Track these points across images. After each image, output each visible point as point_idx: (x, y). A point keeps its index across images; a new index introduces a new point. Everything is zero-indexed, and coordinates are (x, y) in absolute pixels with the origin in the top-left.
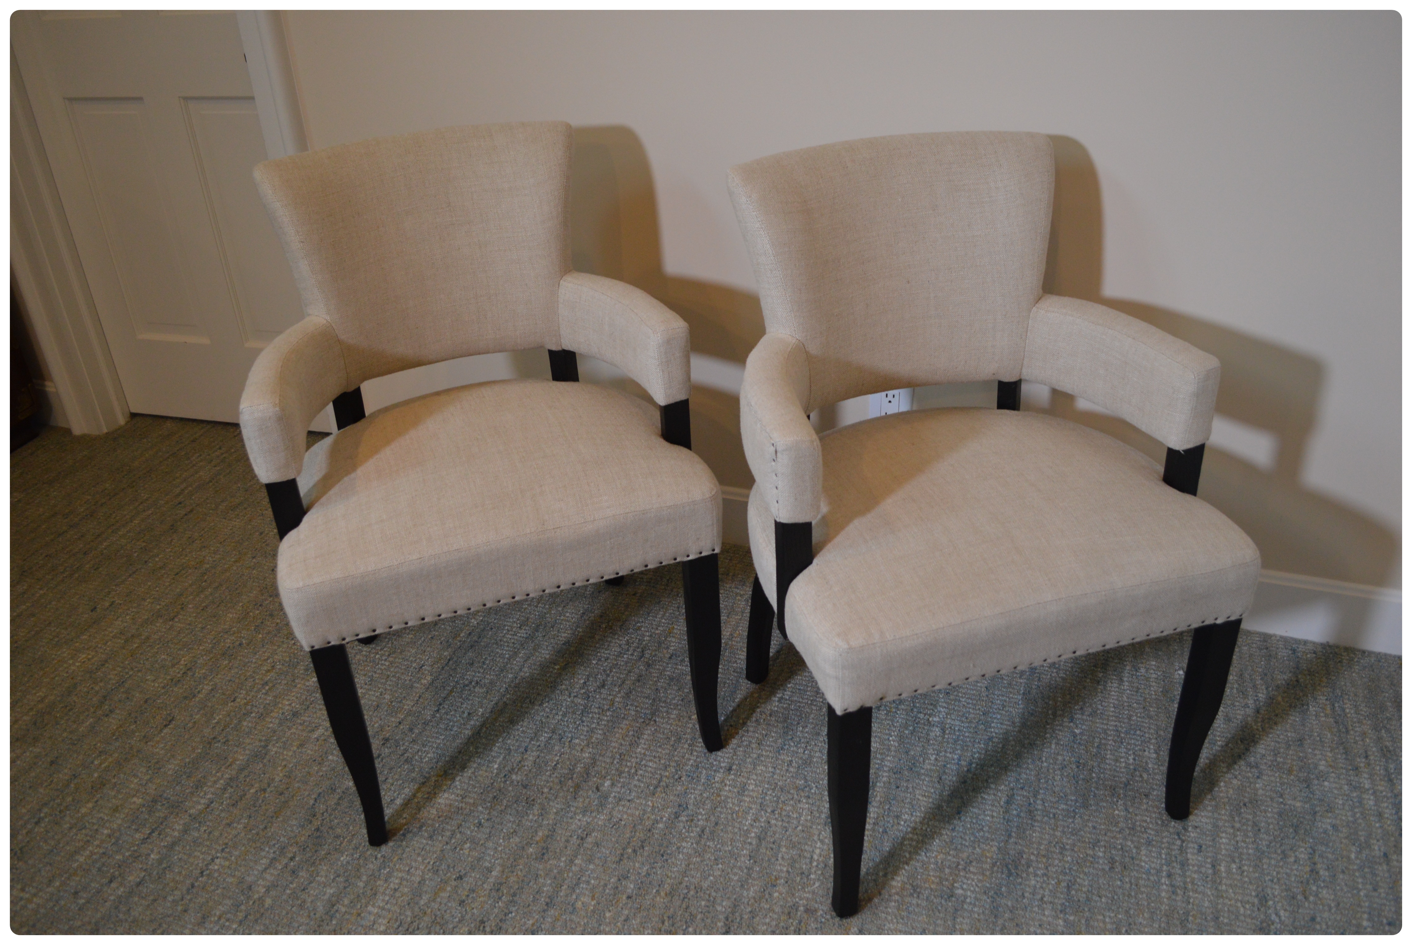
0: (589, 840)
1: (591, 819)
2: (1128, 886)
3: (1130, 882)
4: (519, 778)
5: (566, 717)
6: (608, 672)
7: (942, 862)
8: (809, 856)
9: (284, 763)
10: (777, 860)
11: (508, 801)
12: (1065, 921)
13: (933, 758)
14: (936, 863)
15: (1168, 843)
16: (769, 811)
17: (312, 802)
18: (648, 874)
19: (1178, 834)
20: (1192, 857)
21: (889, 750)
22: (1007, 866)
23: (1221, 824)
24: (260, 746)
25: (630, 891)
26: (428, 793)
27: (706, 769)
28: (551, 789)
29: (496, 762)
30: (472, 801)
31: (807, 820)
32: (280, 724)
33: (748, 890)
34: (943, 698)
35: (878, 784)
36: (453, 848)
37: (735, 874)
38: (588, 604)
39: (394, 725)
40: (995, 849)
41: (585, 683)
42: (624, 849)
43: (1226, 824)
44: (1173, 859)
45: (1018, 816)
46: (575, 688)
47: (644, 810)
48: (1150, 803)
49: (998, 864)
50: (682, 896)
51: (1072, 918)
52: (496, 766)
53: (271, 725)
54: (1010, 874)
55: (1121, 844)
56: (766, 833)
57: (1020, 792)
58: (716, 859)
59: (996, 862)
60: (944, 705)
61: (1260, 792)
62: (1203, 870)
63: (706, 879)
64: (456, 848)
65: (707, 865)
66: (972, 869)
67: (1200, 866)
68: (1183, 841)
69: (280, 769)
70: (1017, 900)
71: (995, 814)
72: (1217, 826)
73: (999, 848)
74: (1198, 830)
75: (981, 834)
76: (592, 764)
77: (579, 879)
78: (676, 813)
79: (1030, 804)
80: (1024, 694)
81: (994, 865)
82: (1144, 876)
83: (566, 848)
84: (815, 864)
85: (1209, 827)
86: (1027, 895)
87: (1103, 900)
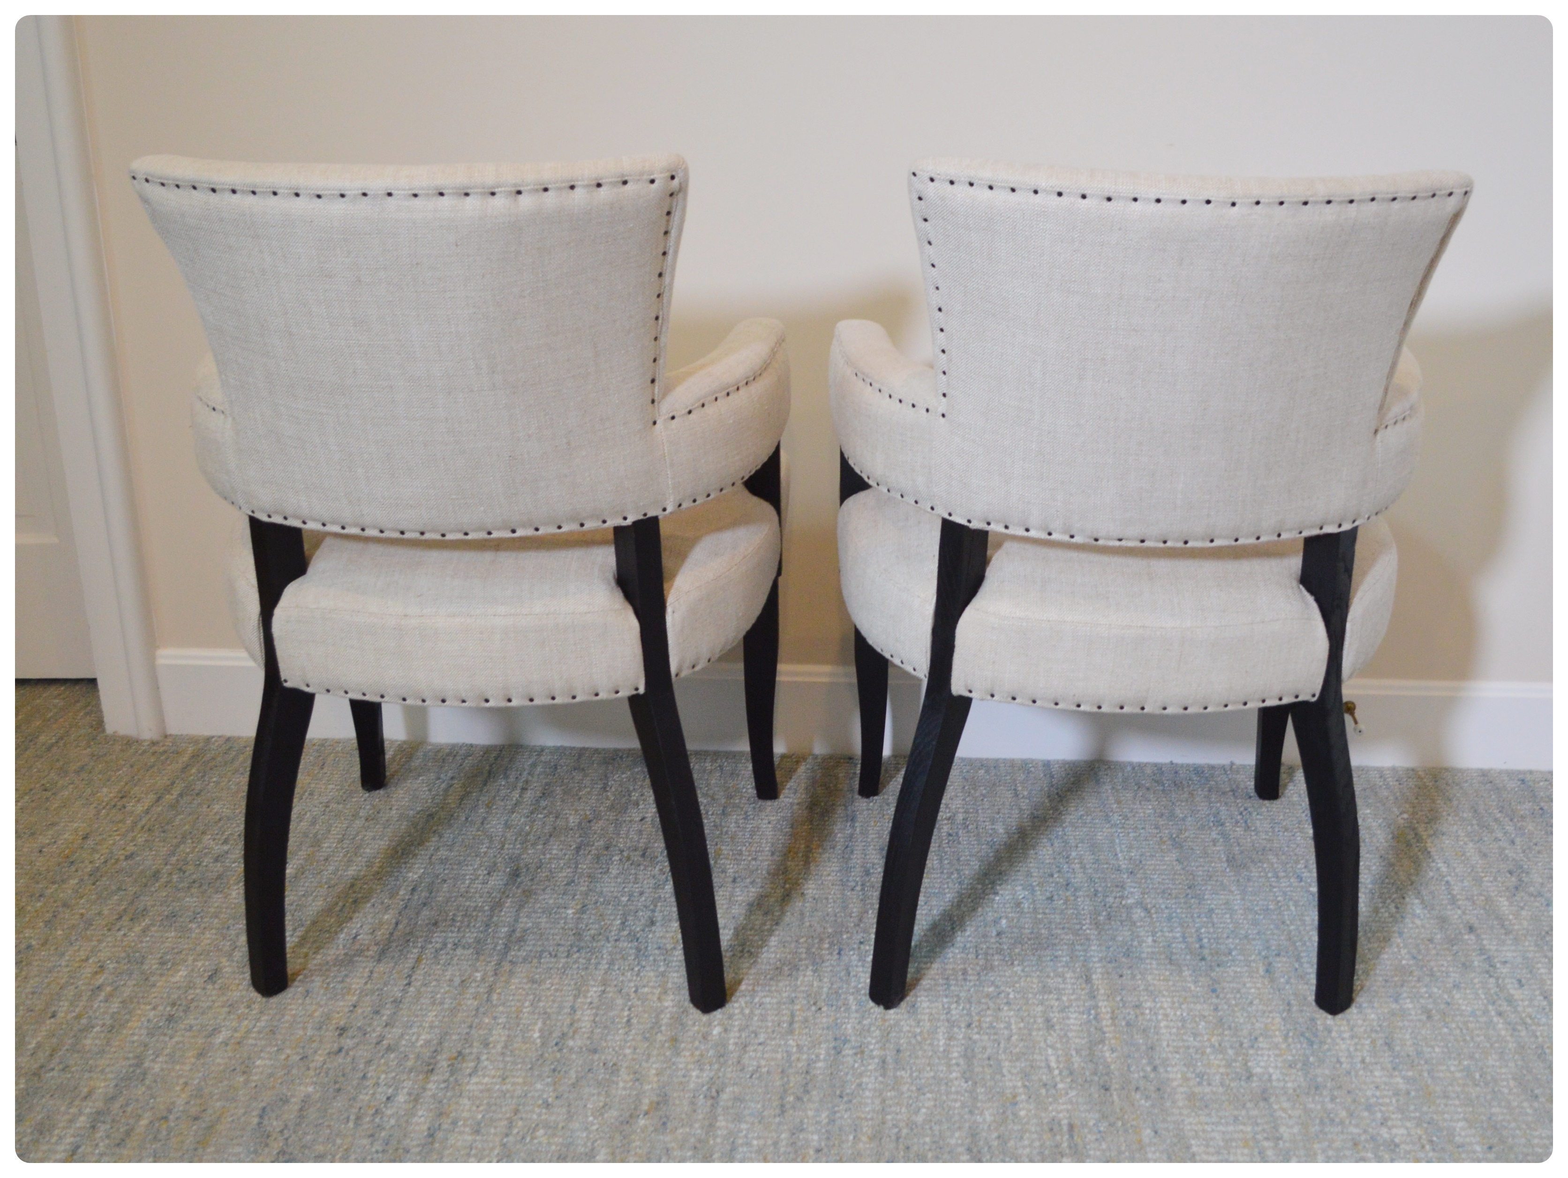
0: (724, 1096)
1: (713, 1073)
2: (1458, 1032)
3: (1458, 1027)
4: (579, 1043)
5: (614, 965)
6: (652, 907)
7: (1220, 1045)
8: (1043, 1064)
9: (181, 1081)
10: (1004, 1076)
11: (577, 1072)
12: (1403, 1078)
13: (1150, 939)
14: (1212, 1046)
15: (1482, 982)
16: (963, 1025)
17: (256, 1120)
18: (832, 1121)
19: (1487, 972)
20: (1517, 994)
21: (1088, 940)
22: (1302, 1034)
23: (1530, 955)
24: (130, 1066)
25: (815, 1143)
26: (445, 1081)
27: (853, 994)
28: (635, 1049)
29: (533, 1030)
30: (520, 1080)
31: (1020, 1029)
32: (151, 1034)
33: (981, 1114)
34: (1128, 878)
35: (1094, 977)
36: (519, 1138)
37: (955, 1101)
38: (580, 837)
39: (347, 1010)
40: (1278, 1020)
41: (623, 923)
42: (782, 1098)
43: (1537, 955)
44: (1495, 997)
45: (1287, 982)
46: (610, 932)
47: (787, 1052)
48: (1438, 947)
49: (1291, 1034)
50: (894, 1138)
51: (1410, 1074)
52: (537, 1035)
53: (136, 1038)
54: (1311, 1043)
55: (1426, 992)
56: (973, 1050)
57: (1278, 959)
58: (919, 1090)
59: (1288, 1033)
60: (1133, 884)
62: (1536, 1003)
63: (917, 1111)
64: (523, 1138)
65: (910, 1097)
66: (1261, 1045)
67: (1531, 1000)
68: (1497, 979)
69: (178, 1088)
70: (1334, 1067)
71: (1259, 985)
72: (1528, 958)
73: (1284, 1019)
74: (1508, 965)
75: (1254, 1008)
76: (683, 1012)
77: (733, 1142)
78: (835, 1048)
79: (1296, 969)
80: (1227, 861)
81: (1286, 1037)
82: (1471, 1019)
83: (695, 1111)
84: (1056, 1072)
85: (1519, 960)
86: (1343, 1060)
87: (1437, 1050)
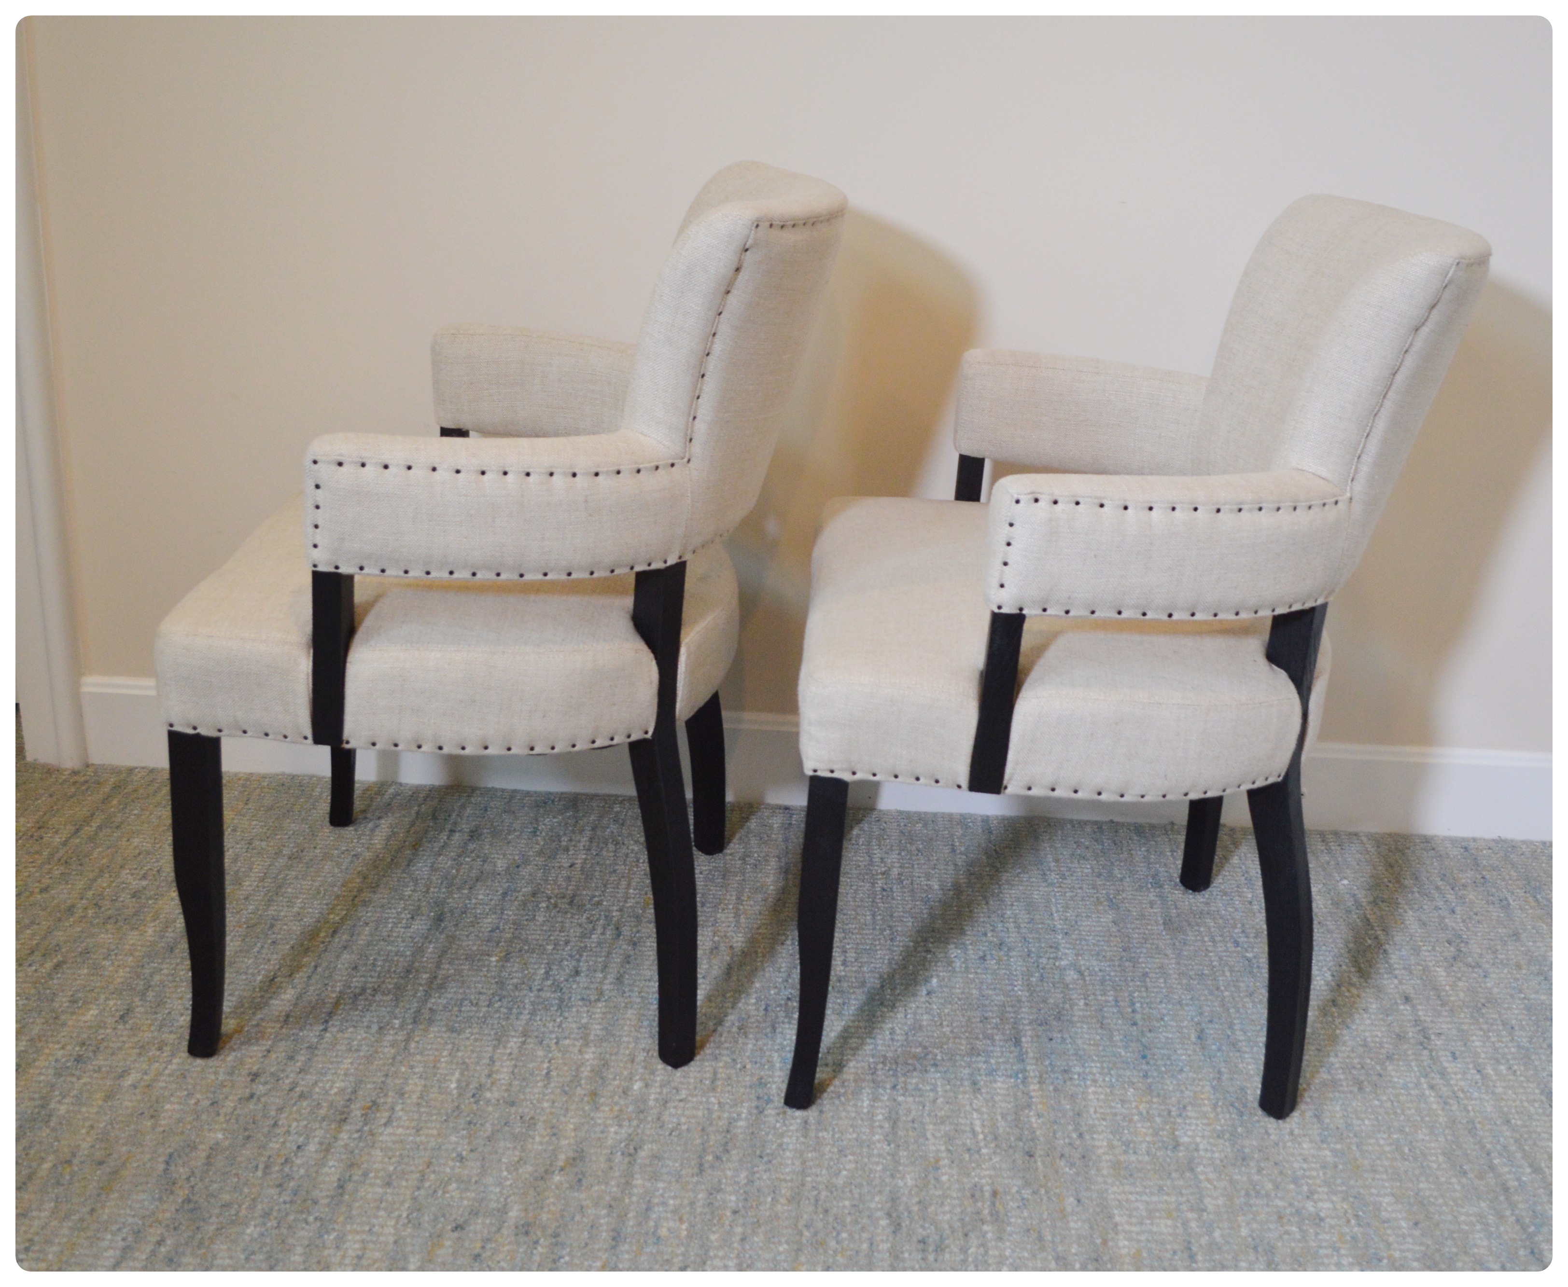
0: (642, 1154)
1: (632, 1129)
2: (1389, 1104)
3: (1389, 1099)
4: (496, 1095)
5: (536, 1015)
6: (577, 956)
7: (1148, 1112)
8: (968, 1129)
9: (87, 1124)
10: (927, 1139)
11: (493, 1125)
12: (1331, 1151)
13: (1082, 1003)
14: (1140, 1114)
15: (1415, 1054)
16: (888, 1086)
17: (161, 1167)
18: (750, 1182)
19: (1421, 1044)
20: (1450, 1066)
21: (1019, 1001)
22: (1232, 1105)
23: (1465, 1027)
24: (35, 1107)
25: (733, 1205)
26: (358, 1131)
27: (777, 1051)
28: (553, 1102)
29: (450, 1081)
30: (435, 1132)
31: (946, 1091)
32: (58, 1075)
33: (903, 1178)
34: (1063, 938)
35: (1023, 1039)
36: (431, 1192)
37: (877, 1164)
38: (507, 882)
39: (260, 1055)
40: (1208, 1088)
41: (547, 973)
42: (700, 1157)
43: (1472, 1027)
44: (1428, 1069)
45: (1219, 1050)
46: (534, 980)
47: (708, 1109)
48: (1373, 1017)
49: (1220, 1104)
50: (812, 1201)
51: (1339, 1146)
52: (453, 1086)
53: (42, 1078)
54: (1241, 1114)
55: (1359, 1063)
56: (897, 1113)
57: (1210, 1026)
58: (840, 1151)
59: (1217, 1103)
60: (1068, 946)
61: (1495, 990)
62: (1469, 1077)
63: (837, 1175)
64: (435, 1192)
65: (831, 1159)
66: (1189, 1114)
67: (1464, 1073)
68: (1431, 1051)
69: (83, 1131)
70: (1262, 1139)
71: (1190, 1052)
72: (1463, 1031)
73: (1213, 1087)
74: (1443, 1037)
75: (1184, 1075)
76: (604, 1065)
77: (649, 1201)
78: (757, 1107)
79: (1229, 1037)
80: (1164, 923)
81: (1215, 1106)
82: (1403, 1091)
83: (611, 1168)
84: (981, 1137)
85: (1454, 1032)
87: (1367, 1122)
